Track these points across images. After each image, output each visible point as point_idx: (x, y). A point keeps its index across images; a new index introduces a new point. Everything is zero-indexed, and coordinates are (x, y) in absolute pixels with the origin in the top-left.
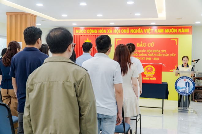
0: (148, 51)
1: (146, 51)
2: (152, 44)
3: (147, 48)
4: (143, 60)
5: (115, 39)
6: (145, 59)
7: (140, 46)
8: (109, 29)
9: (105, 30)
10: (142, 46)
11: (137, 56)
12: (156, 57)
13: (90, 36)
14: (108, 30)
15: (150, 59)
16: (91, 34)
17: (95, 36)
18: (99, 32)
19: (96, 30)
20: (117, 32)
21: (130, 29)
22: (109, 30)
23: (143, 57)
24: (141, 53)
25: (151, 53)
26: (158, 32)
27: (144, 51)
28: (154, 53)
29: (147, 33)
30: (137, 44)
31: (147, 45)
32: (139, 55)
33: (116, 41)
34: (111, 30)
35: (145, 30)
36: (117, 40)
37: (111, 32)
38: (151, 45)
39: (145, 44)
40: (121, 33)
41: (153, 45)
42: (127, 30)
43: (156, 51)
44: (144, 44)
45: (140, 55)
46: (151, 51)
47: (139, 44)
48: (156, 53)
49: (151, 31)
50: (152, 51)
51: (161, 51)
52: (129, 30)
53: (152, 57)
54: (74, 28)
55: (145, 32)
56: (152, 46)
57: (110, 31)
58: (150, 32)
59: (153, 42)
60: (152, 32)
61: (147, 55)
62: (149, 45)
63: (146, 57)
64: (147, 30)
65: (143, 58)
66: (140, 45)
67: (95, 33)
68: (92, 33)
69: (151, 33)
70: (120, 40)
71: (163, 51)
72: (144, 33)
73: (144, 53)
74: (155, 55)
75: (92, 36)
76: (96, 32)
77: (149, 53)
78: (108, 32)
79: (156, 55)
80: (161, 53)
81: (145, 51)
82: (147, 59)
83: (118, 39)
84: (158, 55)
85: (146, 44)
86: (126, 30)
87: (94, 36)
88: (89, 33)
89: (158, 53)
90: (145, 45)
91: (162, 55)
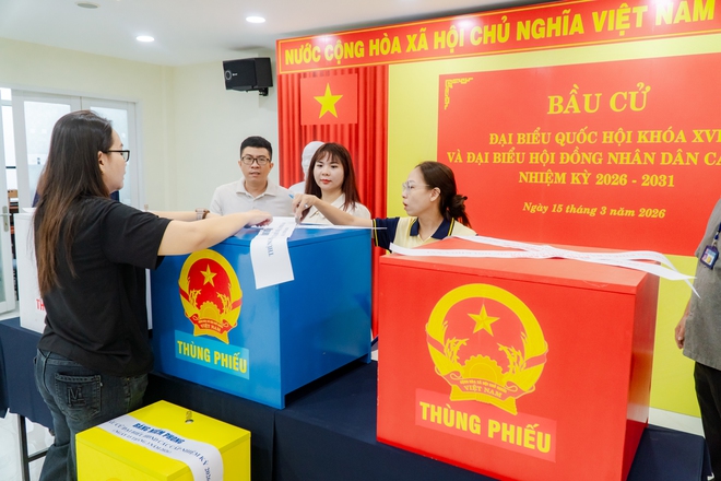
0: (609, 137)
1: (600, 137)
2: (633, 95)
3: (605, 120)
4: (582, 186)
5: (443, 79)
6: (592, 180)
7: (566, 112)
8: (415, 30)
9: (396, 39)
10: (577, 110)
11: (549, 166)
12: (656, 169)
13: (335, 72)
14: (409, 37)
15: (621, 180)
16: (339, 62)
17: (357, 70)
18: (371, 54)
19: (360, 43)
20: (452, 46)
21: (513, 20)
22: (415, 36)
23: (579, 168)
24: (569, 149)
25: (625, 148)
26: (677, 21)
27: (588, 138)
28: (645, 148)
29: (608, 36)
30: (552, 98)
31: (605, 101)
32: (557, 158)
33: (447, 91)
34: (423, 37)
35: (595, 15)
36: (449, 84)
37: (423, 45)
38: (628, 102)
39: (593, 100)
40: (467, 50)
41: (639, 104)
42: (500, 26)
43: (657, 136)
44: (587, 97)
45: (569, 158)
46: (627, 137)
47: (561, 99)
48: (658, 148)
49: (633, 17)
50: (635, 137)
51: (690, 136)
52: (508, 26)
53: (634, 172)
54: (278, 41)
55: (598, 27)
56: (633, 107)
57: (416, 43)
58: (628, 26)
59: (641, 85)
60: (639, 24)
61: (606, 157)
62: (620, 99)
63: (594, 169)
64: (612, 12)
65: (581, 178)
66: (564, 104)
67: (355, 60)
68: (344, 61)
69: (634, 33)
70: (464, 81)
71: (704, 136)
72: (589, 36)
73: (586, 148)
74: (650, 158)
75: (343, 71)
76: (361, 54)
77: (614, 148)
78: (408, 50)
79: (658, 158)
80: (689, 147)
81: (593, 137)
82: (603, 179)
83: (455, 81)
84: (667, 159)
85: (598, 95)
86: (494, 27)
87: (350, 71)
88: (334, 61)
89: (672, 148)
90: (592, 106)
91: (693, 158)
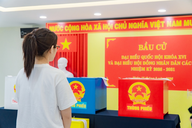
0: (156, 57)
1: (154, 57)
2: (162, 45)
3: (154, 52)
4: (150, 71)
5: (106, 39)
6: (153, 69)
7: (144, 50)
8: (97, 23)
9: (90, 26)
10: (147, 49)
11: (140, 65)
12: (170, 66)
13: (69, 35)
14: (95, 25)
15: (160, 69)
16: (70, 32)
17: (77, 35)
18: (82, 30)
19: (78, 26)
20: (109, 29)
21: (128, 22)
22: (97, 25)
23: (149, 66)
24: (145, 60)
25: (161, 60)
26: (172, 26)
27: (150, 57)
28: (167, 60)
29: (154, 29)
30: (140, 46)
31: (155, 47)
32: (142, 63)
33: (108, 43)
34: (99, 26)
35: (151, 23)
36: (108, 40)
37: (100, 28)
38: (161, 47)
39: (151, 46)
40: (114, 30)
41: (164, 48)
42: (124, 24)
43: (169, 57)
44: (150, 46)
45: (145, 63)
46: (161, 57)
47: (142, 46)
48: (170, 60)
49: (161, 24)
50: (163, 57)
51: (178, 57)
52: (126, 24)
53: (164, 67)
54: (46, 24)
55: (152, 26)
56: (163, 49)
57: (97, 27)
58: (160, 26)
59: (164, 43)
60: (163, 26)
61: (156, 63)
62: (159, 46)
63: (153, 66)
64: (155, 22)
65: (149, 69)
66: (144, 47)
67: (76, 31)
68: (72, 31)
69: (161, 28)
70: (113, 40)
71: (181, 57)
72: (149, 28)
73: (150, 60)
74: (168, 63)
75: (71, 35)
76: (78, 29)
77: (158, 60)
78: (94, 29)
79: (170, 63)
80: (178, 60)
81: (152, 57)
82: (156, 69)
83: (110, 39)
84: (173, 63)
85: (153, 45)
86: (122, 24)
87: (74, 35)
88: (68, 31)
89: (173, 60)
90: (151, 48)
91: (179, 63)
